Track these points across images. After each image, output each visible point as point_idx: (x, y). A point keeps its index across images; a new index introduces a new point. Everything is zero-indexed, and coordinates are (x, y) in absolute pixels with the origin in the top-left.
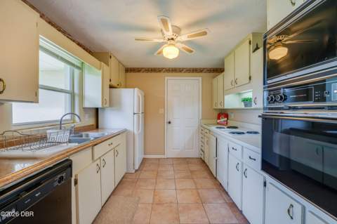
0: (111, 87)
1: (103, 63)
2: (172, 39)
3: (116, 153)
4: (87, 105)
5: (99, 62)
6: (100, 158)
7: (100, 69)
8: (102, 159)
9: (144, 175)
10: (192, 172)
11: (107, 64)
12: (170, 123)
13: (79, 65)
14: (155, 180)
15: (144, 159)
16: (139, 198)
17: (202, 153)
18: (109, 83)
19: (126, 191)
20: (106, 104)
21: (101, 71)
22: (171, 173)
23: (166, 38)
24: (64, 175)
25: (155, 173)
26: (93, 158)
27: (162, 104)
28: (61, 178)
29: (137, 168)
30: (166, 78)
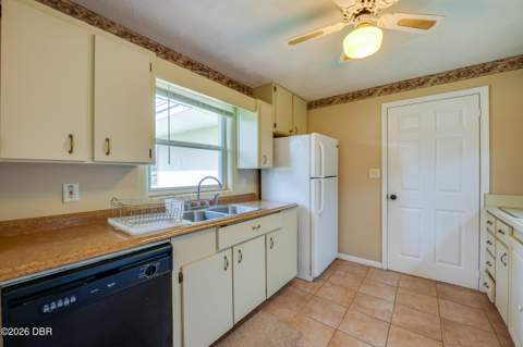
0: (276, 136)
1: (259, 101)
2: (365, 11)
3: (269, 243)
4: (242, 165)
5: (253, 99)
6: (232, 247)
7: (255, 110)
8: (236, 249)
9: (329, 291)
10: (445, 323)
11: (268, 100)
12: (393, 197)
13: (231, 110)
14: (343, 310)
15: (337, 259)
16: (301, 334)
17: (490, 283)
18: (272, 130)
19: (284, 312)
20: (265, 163)
21: (256, 114)
22: (383, 306)
23: (349, 16)
24: (157, 265)
25: (350, 295)
26: (217, 247)
27: (376, 158)
28: (151, 270)
29: (317, 273)
30: (384, 106)
